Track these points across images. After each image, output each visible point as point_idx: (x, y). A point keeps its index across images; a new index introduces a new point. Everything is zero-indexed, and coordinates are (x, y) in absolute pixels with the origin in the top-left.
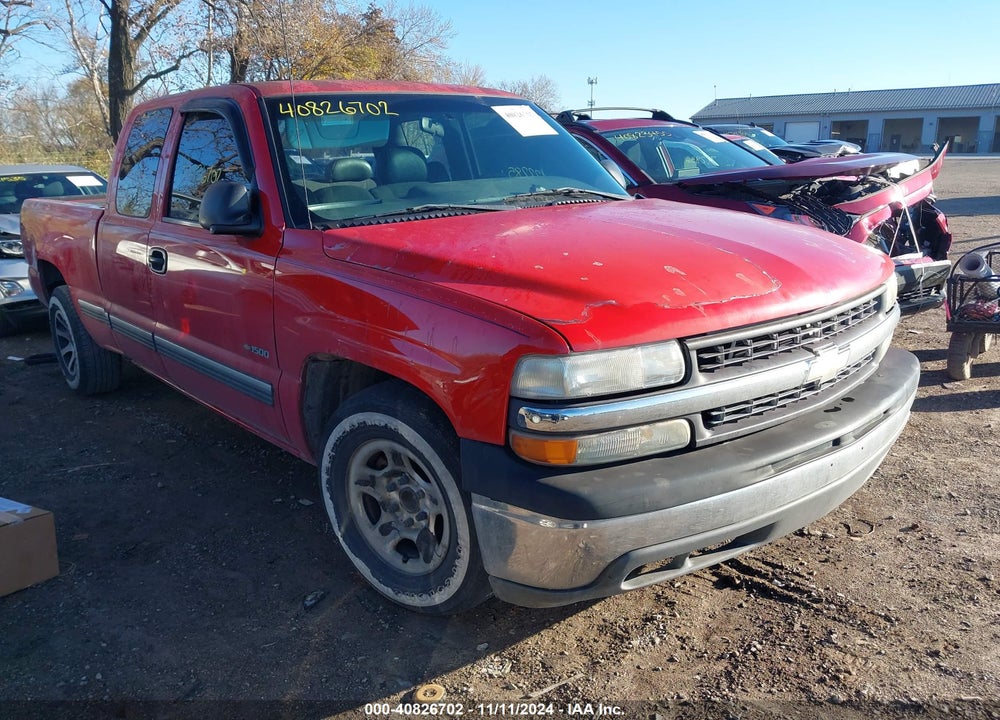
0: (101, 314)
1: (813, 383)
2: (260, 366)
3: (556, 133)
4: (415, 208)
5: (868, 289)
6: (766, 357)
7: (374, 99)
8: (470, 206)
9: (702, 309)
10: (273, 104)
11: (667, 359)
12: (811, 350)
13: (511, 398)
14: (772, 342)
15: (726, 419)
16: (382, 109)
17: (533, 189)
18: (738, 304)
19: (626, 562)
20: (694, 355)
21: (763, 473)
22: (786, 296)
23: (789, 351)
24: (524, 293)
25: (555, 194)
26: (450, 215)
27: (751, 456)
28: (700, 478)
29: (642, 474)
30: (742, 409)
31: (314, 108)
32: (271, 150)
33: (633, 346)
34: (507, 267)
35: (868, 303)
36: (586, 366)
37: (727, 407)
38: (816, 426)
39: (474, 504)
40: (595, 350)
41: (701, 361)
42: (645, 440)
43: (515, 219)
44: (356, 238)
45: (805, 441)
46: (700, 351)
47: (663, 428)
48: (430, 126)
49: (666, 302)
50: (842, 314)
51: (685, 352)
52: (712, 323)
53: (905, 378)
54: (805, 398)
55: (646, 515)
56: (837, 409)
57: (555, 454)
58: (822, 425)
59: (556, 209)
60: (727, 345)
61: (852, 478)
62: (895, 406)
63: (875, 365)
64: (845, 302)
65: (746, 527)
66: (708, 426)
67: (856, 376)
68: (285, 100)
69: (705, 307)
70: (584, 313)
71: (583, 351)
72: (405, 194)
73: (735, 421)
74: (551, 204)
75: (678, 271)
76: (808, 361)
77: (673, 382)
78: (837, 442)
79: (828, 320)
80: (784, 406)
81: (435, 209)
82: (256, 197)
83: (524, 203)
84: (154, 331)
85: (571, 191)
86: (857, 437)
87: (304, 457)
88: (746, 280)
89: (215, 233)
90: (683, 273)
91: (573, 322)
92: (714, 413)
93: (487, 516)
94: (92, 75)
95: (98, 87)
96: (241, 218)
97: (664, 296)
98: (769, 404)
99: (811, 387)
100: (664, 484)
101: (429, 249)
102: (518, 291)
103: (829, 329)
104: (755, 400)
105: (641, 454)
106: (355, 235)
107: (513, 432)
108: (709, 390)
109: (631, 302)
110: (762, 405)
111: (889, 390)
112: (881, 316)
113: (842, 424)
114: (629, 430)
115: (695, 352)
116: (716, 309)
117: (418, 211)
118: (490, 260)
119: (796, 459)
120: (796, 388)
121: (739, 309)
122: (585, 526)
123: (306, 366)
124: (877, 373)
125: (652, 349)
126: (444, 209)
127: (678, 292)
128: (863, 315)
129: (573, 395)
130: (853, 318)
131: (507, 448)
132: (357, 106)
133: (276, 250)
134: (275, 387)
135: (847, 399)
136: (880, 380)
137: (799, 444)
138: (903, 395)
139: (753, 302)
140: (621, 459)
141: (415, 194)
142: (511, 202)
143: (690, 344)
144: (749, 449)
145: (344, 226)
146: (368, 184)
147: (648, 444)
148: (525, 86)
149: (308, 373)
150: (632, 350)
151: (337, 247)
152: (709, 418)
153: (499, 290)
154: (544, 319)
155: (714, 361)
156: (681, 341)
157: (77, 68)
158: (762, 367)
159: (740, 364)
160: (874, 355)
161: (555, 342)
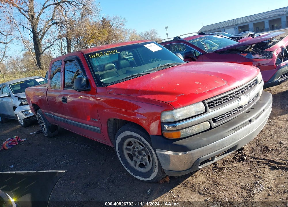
0: (51, 116)
1: (241, 106)
2: (96, 124)
3: (162, 49)
4: (129, 77)
5: (252, 78)
6: (227, 102)
7: (113, 49)
8: (142, 73)
9: (207, 92)
10: (88, 55)
11: (200, 107)
12: (239, 98)
13: (161, 123)
14: (227, 97)
15: (219, 119)
16: (116, 52)
17: (158, 65)
18: (216, 89)
19: (199, 161)
20: (207, 105)
21: (231, 132)
22: (229, 85)
23: (233, 99)
24: (160, 95)
25: (164, 66)
26: (138, 77)
27: (227, 128)
28: (214, 136)
29: (199, 137)
30: (222, 116)
31: (98, 55)
32: (89, 68)
33: (190, 105)
34: (155, 89)
35: (253, 82)
36: (179, 112)
37: (219, 116)
38: (244, 117)
39: (157, 152)
40: (180, 107)
41: (209, 106)
42: (198, 128)
43: (155, 75)
44: (115, 87)
45: (241, 122)
46: (208, 103)
47: (202, 124)
48: (129, 54)
49: (197, 92)
50: (246, 86)
51: (204, 104)
52: (210, 95)
53: (268, 100)
54: (240, 110)
55: (202, 148)
56: (249, 112)
57: (175, 136)
58: (245, 117)
59: (165, 70)
60: (216, 100)
61: (257, 130)
62: (266, 108)
63: (259, 98)
64: (246, 83)
65: (229, 147)
66: (214, 122)
67: (253, 102)
68: (91, 54)
69: (207, 91)
70: (176, 98)
71: (177, 108)
72: (125, 72)
73: (221, 120)
74: (164, 69)
75: (199, 83)
76: (238, 101)
77: (203, 112)
78: (250, 121)
79: (242, 89)
80: (234, 113)
81: (133, 76)
82: (88, 81)
83: (156, 70)
84: (66, 119)
85: (169, 64)
86: (256, 119)
87: (111, 145)
88: (217, 82)
89: (79, 91)
90: (201, 83)
91: (174, 101)
92: (215, 119)
93: (161, 154)
94: (30, 51)
95: (32, 54)
96: (85, 87)
97: (196, 91)
98: (230, 113)
99: (241, 107)
100: (205, 139)
101: (134, 88)
102: (158, 95)
103: (243, 91)
104: (226, 113)
105: (198, 132)
106: (115, 86)
107: (163, 132)
108: (213, 113)
109: (188, 94)
110: (228, 114)
111: (263, 104)
112: (258, 85)
113: (251, 116)
114: (193, 127)
115: (207, 104)
116: (210, 91)
117: (130, 77)
118: (150, 88)
119: (240, 127)
120: (237, 108)
121: (217, 91)
122: (188, 153)
123: (108, 122)
124: (260, 100)
125: (195, 105)
126: (136, 75)
127: (200, 89)
128: (252, 85)
129: (177, 120)
130: (249, 87)
131: (162, 136)
132: (109, 52)
133: (95, 93)
134: (101, 128)
135: (252, 109)
136: (261, 102)
137: (240, 123)
138: (268, 105)
139: (220, 88)
140: (193, 134)
141: (128, 72)
142: (153, 70)
143: (205, 102)
144: (226, 126)
145: (111, 85)
146: (115, 70)
147: (199, 129)
148: (148, 32)
149: (108, 123)
150: (190, 106)
151: (111, 90)
152: (214, 120)
153: (153, 96)
154: (166, 102)
155: (213, 105)
156: (203, 101)
157: (25, 49)
158: (226, 104)
159: (220, 105)
160: (258, 95)
161: (170, 107)
